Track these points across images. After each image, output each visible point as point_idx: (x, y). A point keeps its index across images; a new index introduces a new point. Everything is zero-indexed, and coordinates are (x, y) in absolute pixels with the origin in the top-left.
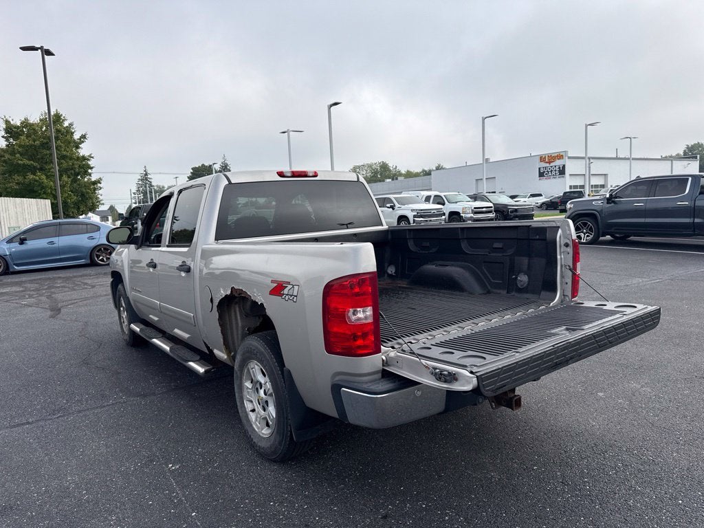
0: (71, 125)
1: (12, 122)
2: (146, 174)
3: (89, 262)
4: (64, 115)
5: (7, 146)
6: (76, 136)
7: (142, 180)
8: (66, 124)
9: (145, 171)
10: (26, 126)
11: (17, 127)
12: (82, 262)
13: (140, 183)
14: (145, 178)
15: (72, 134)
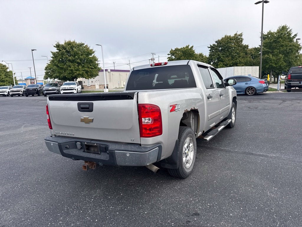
0: (290, 30)
1: (264, 34)
3: (244, 93)
4: (288, 26)
6: (292, 35)
10: (269, 34)
11: (266, 35)
12: (242, 93)
15: (290, 34)
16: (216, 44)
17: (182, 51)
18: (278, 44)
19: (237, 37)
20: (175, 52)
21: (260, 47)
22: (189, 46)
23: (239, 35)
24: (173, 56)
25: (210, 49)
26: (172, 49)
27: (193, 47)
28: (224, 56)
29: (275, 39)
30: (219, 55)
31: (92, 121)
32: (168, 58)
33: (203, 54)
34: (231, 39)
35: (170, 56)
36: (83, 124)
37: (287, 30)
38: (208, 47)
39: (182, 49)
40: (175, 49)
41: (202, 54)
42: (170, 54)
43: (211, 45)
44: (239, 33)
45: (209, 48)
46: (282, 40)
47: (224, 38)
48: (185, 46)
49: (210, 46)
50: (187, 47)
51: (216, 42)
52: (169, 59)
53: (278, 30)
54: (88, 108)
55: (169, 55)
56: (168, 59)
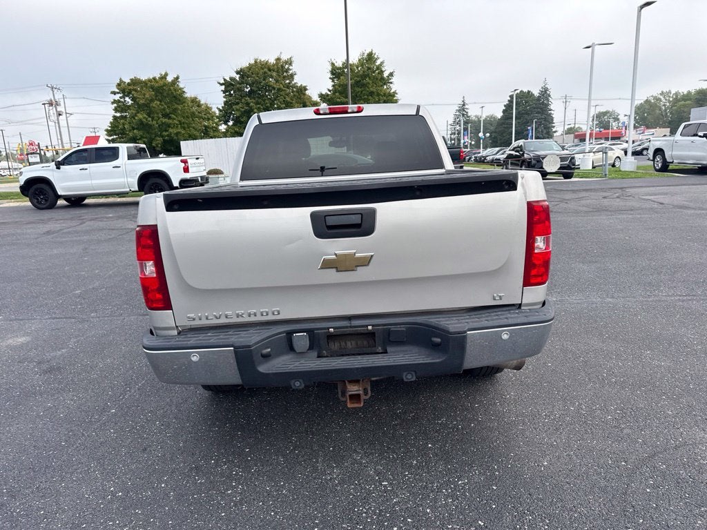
0: (382, 63)
1: (336, 64)
2: (464, 105)
4: (377, 54)
5: (333, 86)
6: (386, 74)
7: (459, 111)
8: (378, 63)
9: (463, 101)
10: (346, 67)
11: (340, 68)
13: (457, 113)
14: (462, 109)
15: (382, 72)
16: (237, 77)
17: (152, 87)
18: (364, 90)
19: (282, 66)
20: (131, 87)
21: (329, 93)
22: (166, 74)
23: (286, 62)
24: (127, 99)
25: (223, 88)
26: (121, 80)
27: (178, 78)
28: (259, 108)
29: (358, 79)
30: (248, 104)
31: (366, 262)
32: (113, 103)
33: (199, 98)
34: (270, 70)
35: (117, 97)
36: (332, 276)
37: (375, 62)
38: (219, 83)
39: (150, 81)
40: (132, 80)
41: (196, 98)
42: (118, 93)
43: (225, 80)
44: (284, 58)
45: (221, 84)
46: (371, 82)
47: (252, 65)
48: (158, 76)
49: (222, 81)
50: (164, 77)
51: (238, 73)
52: (119, 106)
53: (359, 60)
54: (358, 226)
55: (114, 93)
56: (116, 105)
